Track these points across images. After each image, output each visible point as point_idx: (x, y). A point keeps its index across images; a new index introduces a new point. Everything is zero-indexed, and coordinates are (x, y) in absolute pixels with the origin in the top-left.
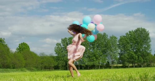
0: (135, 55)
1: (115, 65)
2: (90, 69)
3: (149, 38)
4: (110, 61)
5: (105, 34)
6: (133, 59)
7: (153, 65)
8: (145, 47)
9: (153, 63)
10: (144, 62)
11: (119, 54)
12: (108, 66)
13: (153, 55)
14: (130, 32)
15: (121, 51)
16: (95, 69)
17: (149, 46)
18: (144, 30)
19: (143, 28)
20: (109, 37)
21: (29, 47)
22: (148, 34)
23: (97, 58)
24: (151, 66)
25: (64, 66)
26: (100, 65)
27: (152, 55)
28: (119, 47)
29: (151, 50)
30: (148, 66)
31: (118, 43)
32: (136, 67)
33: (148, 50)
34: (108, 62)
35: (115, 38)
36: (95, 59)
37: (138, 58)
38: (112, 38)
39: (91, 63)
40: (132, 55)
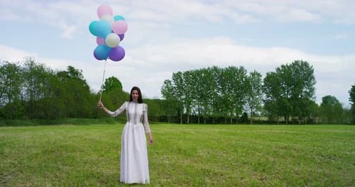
0: (289, 104)
1: (256, 119)
2: (215, 124)
3: (313, 78)
4: (249, 112)
5: (242, 68)
6: (286, 110)
7: (317, 121)
8: (305, 92)
9: (317, 118)
10: (304, 116)
11: (264, 101)
12: (244, 120)
13: (319, 105)
14: (283, 66)
15: (268, 97)
16: (224, 123)
17: (312, 90)
18: (306, 64)
19: (304, 61)
20: (248, 75)
21: (121, 84)
22: (312, 71)
23: (227, 106)
24: (315, 123)
25: (175, 117)
26: (233, 117)
27: (316, 105)
28: (264, 90)
29: (315, 98)
30: (310, 122)
31: (263, 84)
32: (290, 123)
33: (311, 97)
34: (245, 114)
35: (259, 75)
36: (225, 108)
37: (294, 108)
38: (253, 74)
39: (218, 115)
40: (284, 103)
